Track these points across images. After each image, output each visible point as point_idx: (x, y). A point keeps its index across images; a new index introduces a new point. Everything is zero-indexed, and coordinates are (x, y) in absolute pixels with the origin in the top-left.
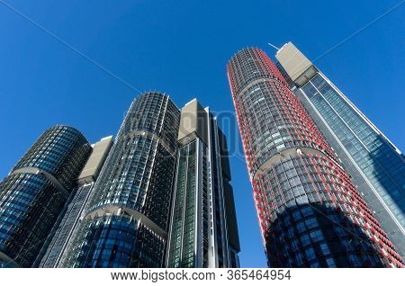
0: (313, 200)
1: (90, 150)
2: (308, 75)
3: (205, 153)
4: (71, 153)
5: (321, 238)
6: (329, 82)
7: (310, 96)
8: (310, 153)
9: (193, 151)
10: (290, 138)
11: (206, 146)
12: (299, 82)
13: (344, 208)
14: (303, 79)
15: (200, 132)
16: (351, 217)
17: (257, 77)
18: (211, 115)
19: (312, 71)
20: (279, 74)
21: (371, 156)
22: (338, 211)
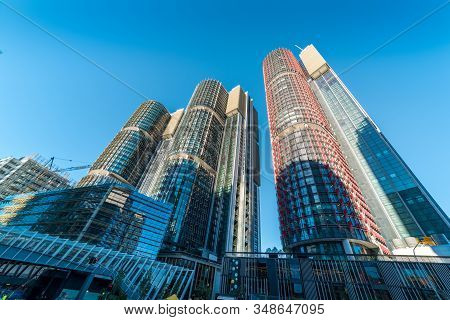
0: (311, 158)
1: (170, 118)
2: (322, 71)
3: (243, 122)
4: (158, 119)
5: (313, 182)
6: (336, 76)
7: (321, 87)
8: (313, 127)
9: (235, 122)
10: (302, 116)
11: (243, 118)
12: (314, 76)
13: (332, 165)
14: (318, 74)
15: (241, 108)
16: (335, 172)
17: (283, 71)
18: (249, 98)
19: (325, 68)
20: (299, 69)
21: (357, 131)
22: (327, 167)
